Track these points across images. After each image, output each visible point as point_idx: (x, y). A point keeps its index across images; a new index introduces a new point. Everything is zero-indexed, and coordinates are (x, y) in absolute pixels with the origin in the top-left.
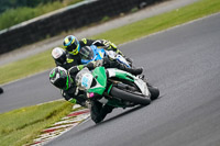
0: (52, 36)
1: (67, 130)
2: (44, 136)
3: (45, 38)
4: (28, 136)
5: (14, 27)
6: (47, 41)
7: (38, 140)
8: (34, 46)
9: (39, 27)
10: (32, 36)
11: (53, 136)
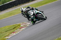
0: (16, 6)
1: (18, 32)
2: (12, 34)
3: (14, 6)
4: (8, 34)
5: (5, 4)
6: (14, 7)
7: (10, 35)
8: (11, 9)
9: (12, 4)
10: (10, 6)
11: (15, 34)
